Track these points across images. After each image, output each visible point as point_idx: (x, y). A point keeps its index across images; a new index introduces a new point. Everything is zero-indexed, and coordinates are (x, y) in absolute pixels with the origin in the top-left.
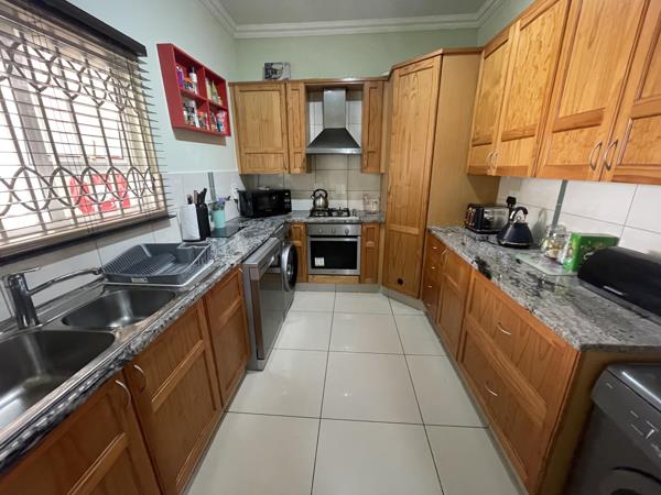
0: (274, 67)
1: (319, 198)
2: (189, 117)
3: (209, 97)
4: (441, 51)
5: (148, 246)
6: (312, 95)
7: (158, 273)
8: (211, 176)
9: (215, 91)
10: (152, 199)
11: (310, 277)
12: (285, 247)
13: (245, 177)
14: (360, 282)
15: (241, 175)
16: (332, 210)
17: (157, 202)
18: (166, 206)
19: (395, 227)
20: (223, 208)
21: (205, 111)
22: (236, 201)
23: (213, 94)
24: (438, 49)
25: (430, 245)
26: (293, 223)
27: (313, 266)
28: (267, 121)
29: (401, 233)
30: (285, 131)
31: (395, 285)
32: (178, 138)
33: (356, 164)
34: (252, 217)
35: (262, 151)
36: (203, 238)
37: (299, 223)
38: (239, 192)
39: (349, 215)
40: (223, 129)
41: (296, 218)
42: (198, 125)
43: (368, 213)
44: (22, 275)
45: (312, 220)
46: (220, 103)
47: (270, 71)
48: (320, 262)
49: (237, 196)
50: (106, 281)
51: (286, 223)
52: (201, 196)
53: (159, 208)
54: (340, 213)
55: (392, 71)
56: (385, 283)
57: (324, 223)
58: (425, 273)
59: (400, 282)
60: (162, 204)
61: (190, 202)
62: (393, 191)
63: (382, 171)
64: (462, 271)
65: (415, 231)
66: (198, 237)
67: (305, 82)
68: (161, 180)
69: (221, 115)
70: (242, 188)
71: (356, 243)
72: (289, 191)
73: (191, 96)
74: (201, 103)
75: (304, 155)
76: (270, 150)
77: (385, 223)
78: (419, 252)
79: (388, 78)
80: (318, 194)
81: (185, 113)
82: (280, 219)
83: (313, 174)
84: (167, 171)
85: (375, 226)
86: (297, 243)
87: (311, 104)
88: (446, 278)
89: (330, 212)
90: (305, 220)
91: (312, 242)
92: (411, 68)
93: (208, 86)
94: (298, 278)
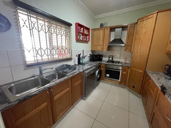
0: (103, 24)
1: (110, 57)
2: (79, 38)
3: (85, 33)
4: (157, 11)
5: (66, 65)
6: (112, 30)
7: (64, 71)
8: (83, 51)
9: (87, 31)
10: (69, 55)
11: (105, 79)
12: (97, 70)
13: (92, 51)
14: (120, 84)
15: (91, 51)
16: (114, 61)
17: (70, 56)
18: (72, 57)
19: (134, 69)
20: (84, 58)
21: (83, 36)
22: (89, 57)
23: (86, 32)
24: (156, 11)
25: (146, 77)
26: (102, 64)
27: (106, 76)
28: (99, 37)
29: (136, 71)
30: (103, 40)
31: (132, 88)
32: (77, 42)
33: (124, 49)
34: (92, 61)
35: (97, 45)
36: (78, 65)
37: (103, 64)
38: (90, 54)
39: (119, 63)
40: (88, 40)
41: (103, 63)
42: (81, 39)
43: (126, 63)
44: (41, 67)
45: (107, 63)
46: (88, 34)
47: (102, 25)
48: (108, 75)
49: (89, 56)
50: (56, 71)
51: (100, 63)
52: (79, 55)
53: (70, 57)
54: (116, 62)
55: (138, 20)
56: (129, 86)
57: (111, 65)
58: (143, 87)
59: (134, 87)
60: (71, 56)
61: (77, 56)
62: (134, 57)
63: (132, 51)
64: (155, 89)
65: (141, 71)
66: (77, 64)
67: (110, 27)
68: (71, 51)
69: (88, 37)
70: (91, 54)
71: (120, 72)
72: (102, 55)
73: (81, 33)
74: (83, 34)
75: (107, 46)
76: (99, 44)
77: (130, 67)
78: (142, 79)
79: (137, 23)
80: (110, 56)
81: (78, 37)
82: (98, 62)
83: (110, 51)
84: (73, 49)
85: (127, 68)
86: (102, 69)
87: (112, 32)
88: (150, 90)
89: (113, 62)
90: (105, 63)
91: (106, 69)
92: (145, 19)
93: (85, 30)
94: (101, 78)
